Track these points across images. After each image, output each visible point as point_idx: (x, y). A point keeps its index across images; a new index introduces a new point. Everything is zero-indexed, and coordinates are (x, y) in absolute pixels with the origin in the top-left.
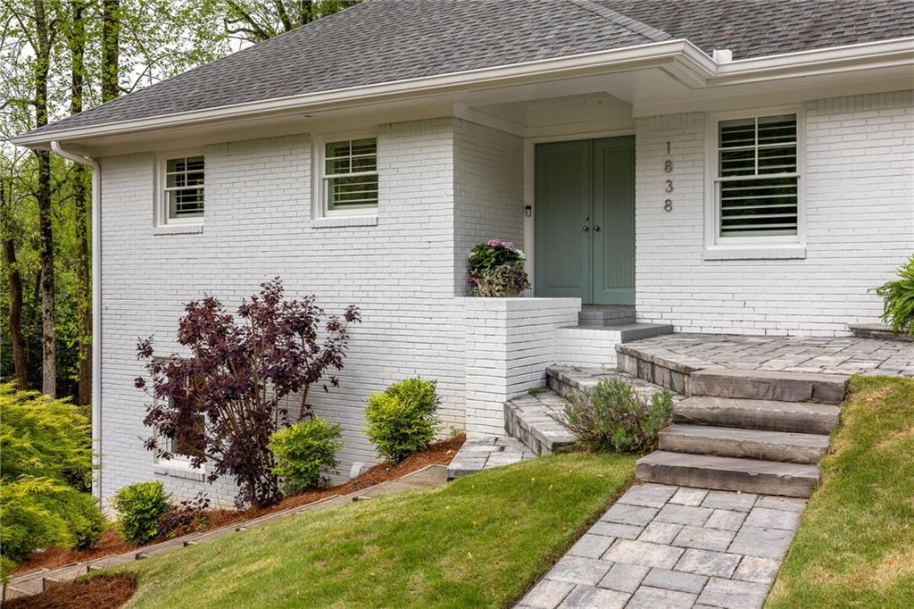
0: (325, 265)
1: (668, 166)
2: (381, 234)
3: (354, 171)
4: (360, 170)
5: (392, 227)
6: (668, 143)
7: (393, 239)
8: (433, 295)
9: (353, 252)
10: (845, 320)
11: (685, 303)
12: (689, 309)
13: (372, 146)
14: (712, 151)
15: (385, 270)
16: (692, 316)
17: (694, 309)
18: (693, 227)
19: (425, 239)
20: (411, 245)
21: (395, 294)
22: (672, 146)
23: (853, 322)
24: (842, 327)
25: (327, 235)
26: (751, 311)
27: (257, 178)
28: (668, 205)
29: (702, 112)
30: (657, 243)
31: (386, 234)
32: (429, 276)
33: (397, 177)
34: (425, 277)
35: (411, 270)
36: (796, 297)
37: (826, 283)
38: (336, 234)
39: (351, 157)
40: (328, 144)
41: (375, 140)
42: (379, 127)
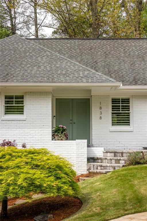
0: (6, 131)
1: (101, 108)
2: (27, 123)
3: (15, 104)
5: (31, 121)
6: (100, 102)
7: (31, 124)
8: (45, 140)
9: (17, 128)
10: (142, 146)
11: (105, 142)
12: (106, 144)
13: (22, 97)
14: (110, 105)
15: (28, 133)
16: (107, 146)
17: (107, 144)
18: (107, 123)
19: (42, 124)
20: (37, 126)
21: (32, 140)
22: (101, 103)
23: (144, 146)
24: (141, 147)
25: (7, 123)
26: (121, 144)
28: (101, 118)
29: (109, 95)
30: (98, 127)
31: (29, 123)
32: (43, 135)
33: (33, 107)
35: (37, 133)
36: (131, 141)
37: (138, 137)
38: (10, 122)
39: (14, 100)
40: (5, 96)
41: (23, 95)
42: (26, 92)
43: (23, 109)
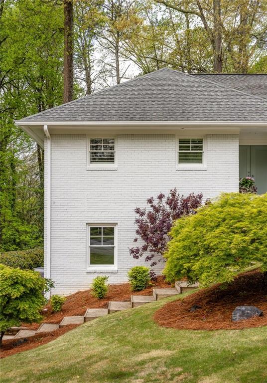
0: (182, 184)
2: (208, 173)
3: (192, 150)
4: (194, 150)
5: (213, 171)
7: (213, 175)
9: (196, 180)
13: (201, 142)
15: (210, 186)
19: (227, 176)
20: (221, 178)
25: (183, 173)
27: (148, 149)
31: (211, 173)
32: (229, 189)
34: (227, 189)
38: (187, 173)
39: (191, 145)
40: (179, 139)
41: (202, 139)
42: (207, 135)
43: (201, 156)
